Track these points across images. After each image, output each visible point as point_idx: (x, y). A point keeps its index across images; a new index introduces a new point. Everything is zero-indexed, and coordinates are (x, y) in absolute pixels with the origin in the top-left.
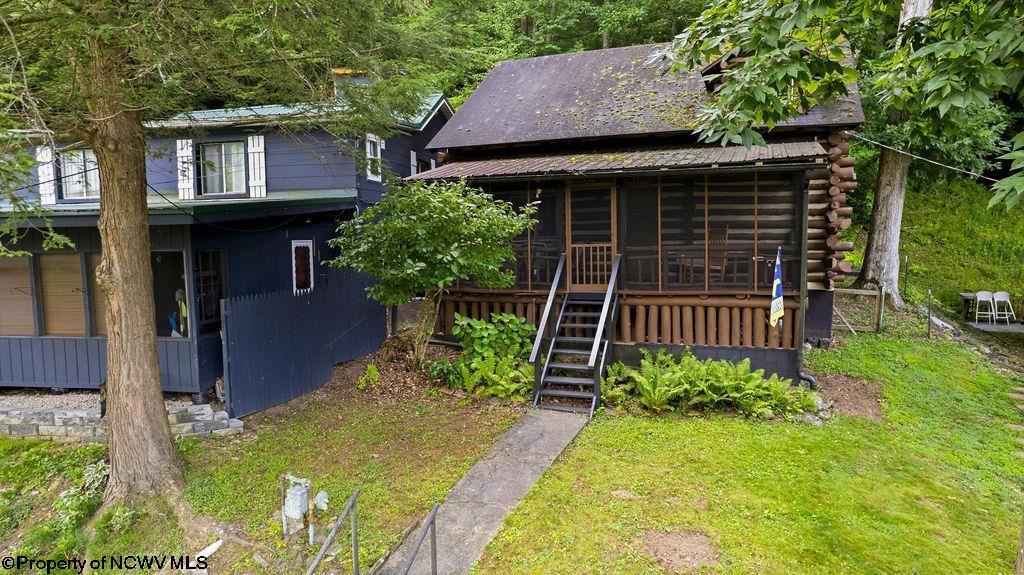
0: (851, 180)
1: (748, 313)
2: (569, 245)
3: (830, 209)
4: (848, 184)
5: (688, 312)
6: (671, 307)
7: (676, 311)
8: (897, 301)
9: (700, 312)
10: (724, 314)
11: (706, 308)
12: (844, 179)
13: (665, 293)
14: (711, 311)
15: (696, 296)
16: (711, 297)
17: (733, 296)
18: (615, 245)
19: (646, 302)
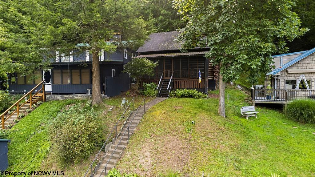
1: (196, 82)
2: (164, 70)
5: (186, 82)
6: (183, 81)
9: (188, 82)
13: (182, 78)
14: (190, 82)
15: (187, 79)
16: (190, 79)
17: (194, 79)
18: (172, 70)
19: (178, 80)
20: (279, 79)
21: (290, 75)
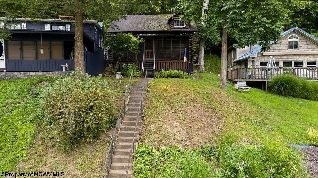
0: (195, 42)
1: (179, 63)
2: (145, 50)
3: (192, 47)
4: (195, 43)
5: (168, 63)
6: (165, 62)
7: (166, 63)
8: (204, 69)
9: (171, 63)
10: (175, 63)
11: (172, 62)
12: (194, 42)
13: (164, 59)
14: (173, 63)
15: (170, 60)
16: (173, 60)
17: (177, 60)
18: (154, 50)
19: (160, 61)
20: (255, 61)
21: (264, 57)
